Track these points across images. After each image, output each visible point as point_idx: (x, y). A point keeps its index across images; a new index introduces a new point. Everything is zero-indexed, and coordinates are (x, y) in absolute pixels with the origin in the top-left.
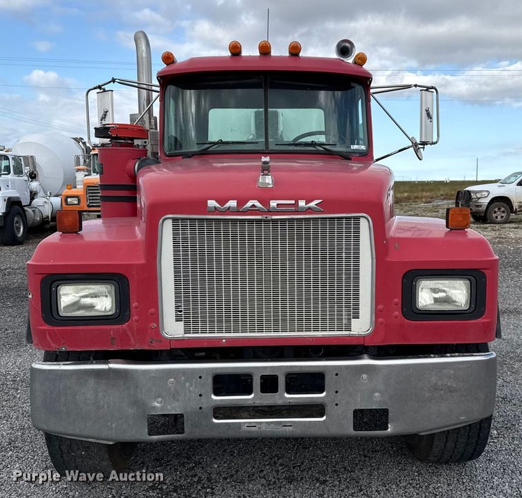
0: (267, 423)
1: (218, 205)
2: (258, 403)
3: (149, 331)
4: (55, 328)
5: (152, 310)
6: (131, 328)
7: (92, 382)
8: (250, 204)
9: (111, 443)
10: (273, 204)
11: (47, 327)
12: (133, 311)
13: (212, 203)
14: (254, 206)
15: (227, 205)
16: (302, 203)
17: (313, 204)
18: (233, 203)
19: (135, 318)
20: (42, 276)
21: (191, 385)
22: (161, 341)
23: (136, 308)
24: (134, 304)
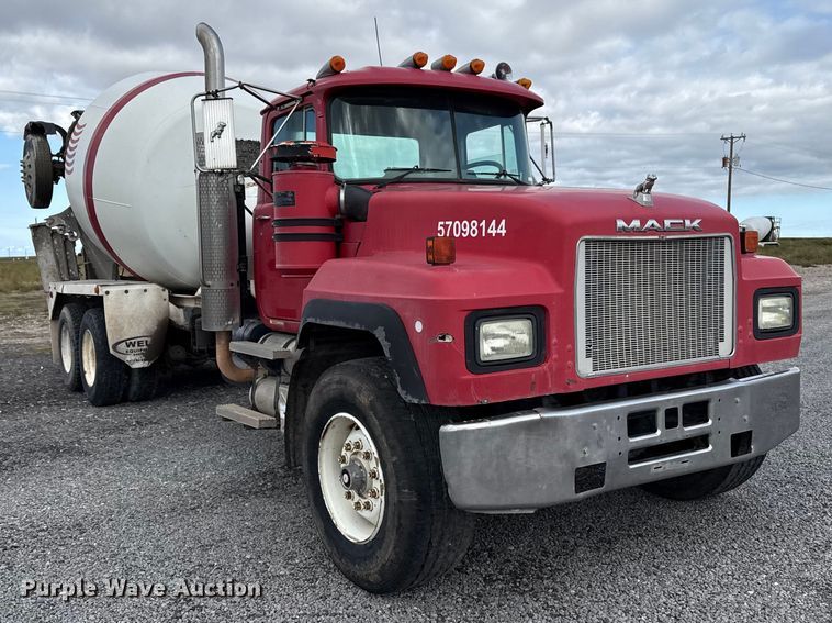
0: (671, 461)
1: (626, 225)
2: (665, 440)
3: (567, 371)
4: (481, 376)
5: (569, 346)
6: (550, 368)
7: (522, 438)
8: (649, 223)
9: (532, 512)
10: (667, 223)
11: (470, 376)
12: (554, 348)
13: (621, 223)
14: (653, 225)
15: (632, 225)
16: (688, 222)
17: (695, 224)
18: (636, 223)
19: (555, 356)
20: (466, 313)
21: (611, 429)
22: (576, 382)
23: (556, 344)
24: (554, 340)
